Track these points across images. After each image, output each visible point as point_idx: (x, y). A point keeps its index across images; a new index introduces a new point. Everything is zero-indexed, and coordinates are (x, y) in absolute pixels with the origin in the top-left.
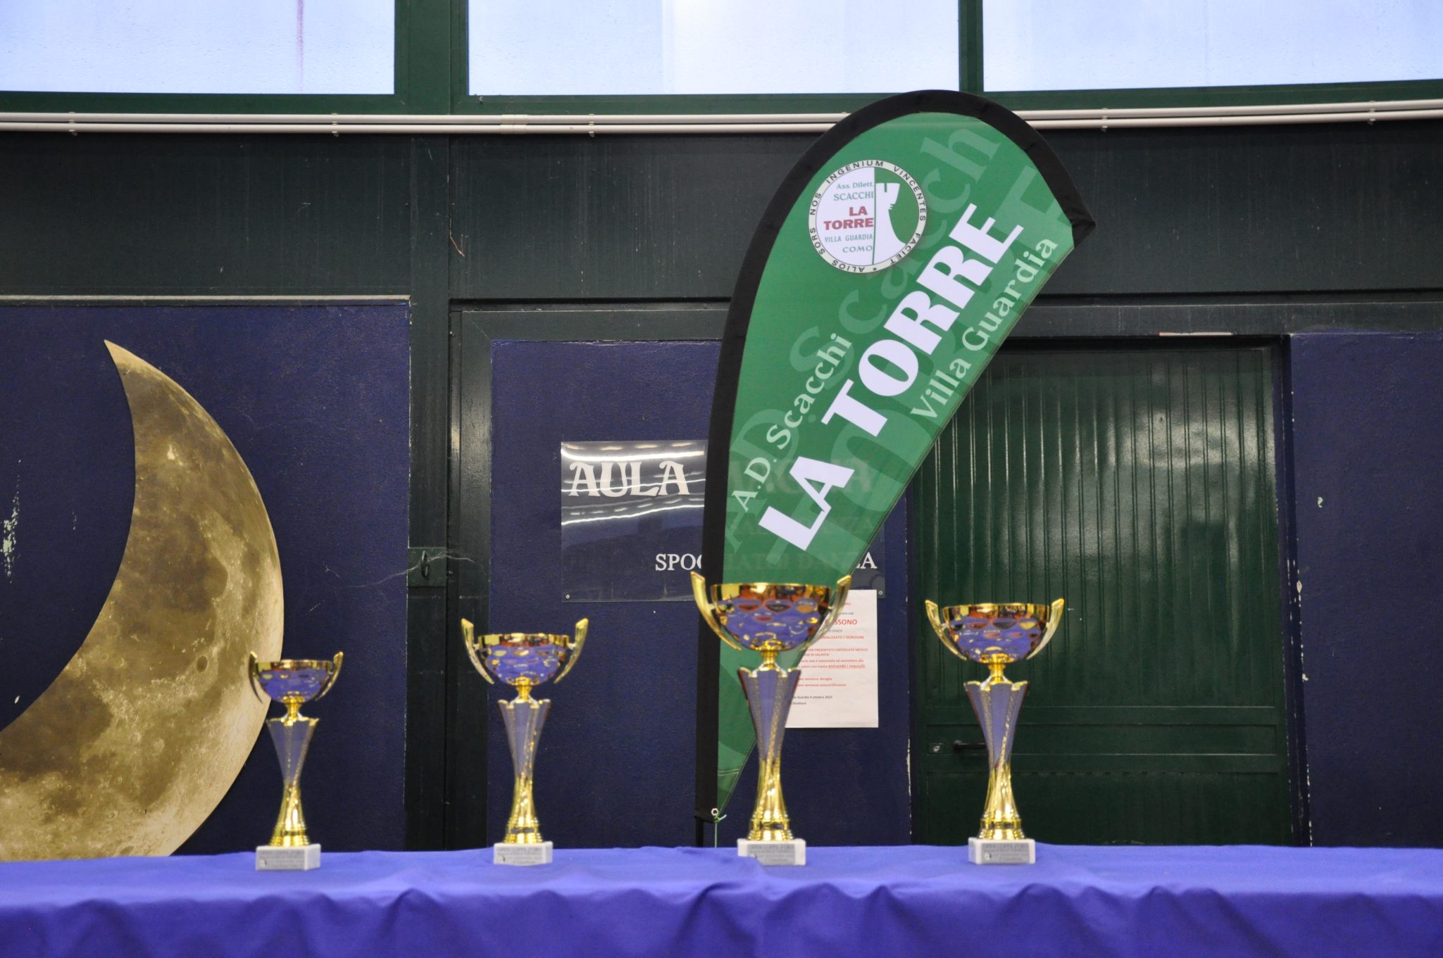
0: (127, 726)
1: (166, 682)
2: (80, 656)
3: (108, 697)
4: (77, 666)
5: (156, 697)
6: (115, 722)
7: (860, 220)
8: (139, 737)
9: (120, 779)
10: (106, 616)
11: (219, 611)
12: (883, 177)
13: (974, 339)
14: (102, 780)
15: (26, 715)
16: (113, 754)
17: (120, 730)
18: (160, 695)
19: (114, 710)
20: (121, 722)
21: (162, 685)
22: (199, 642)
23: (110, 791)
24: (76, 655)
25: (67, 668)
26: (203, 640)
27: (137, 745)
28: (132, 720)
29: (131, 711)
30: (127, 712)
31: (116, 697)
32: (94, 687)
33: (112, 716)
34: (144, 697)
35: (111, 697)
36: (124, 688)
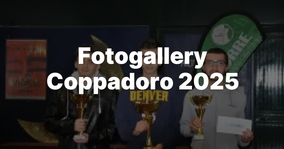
7: (221, 35)
12: (226, 27)
13: (242, 58)
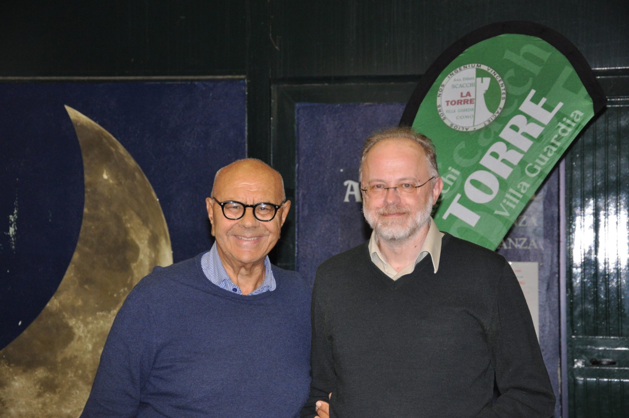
0: (83, 340)
1: (105, 314)
2: (55, 298)
3: (72, 322)
4: (54, 303)
5: (100, 323)
6: (76, 338)
8: (90, 347)
9: (80, 372)
10: (70, 274)
11: (135, 272)
14: (70, 372)
15: (25, 332)
16: (76, 357)
17: (79, 342)
18: (102, 322)
19: (76, 331)
20: (80, 338)
21: (103, 316)
22: (124, 290)
23: (75, 379)
24: (53, 298)
25: (48, 305)
26: (126, 289)
27: (89, 352)
28: (86, 337)
29: (86, 331)
30: (83, 332)
31: (77, 322)
32: (64, 316)
33: (74, 334)
34: (93, 323)
35: (74, 323)
36: (81, 317)
